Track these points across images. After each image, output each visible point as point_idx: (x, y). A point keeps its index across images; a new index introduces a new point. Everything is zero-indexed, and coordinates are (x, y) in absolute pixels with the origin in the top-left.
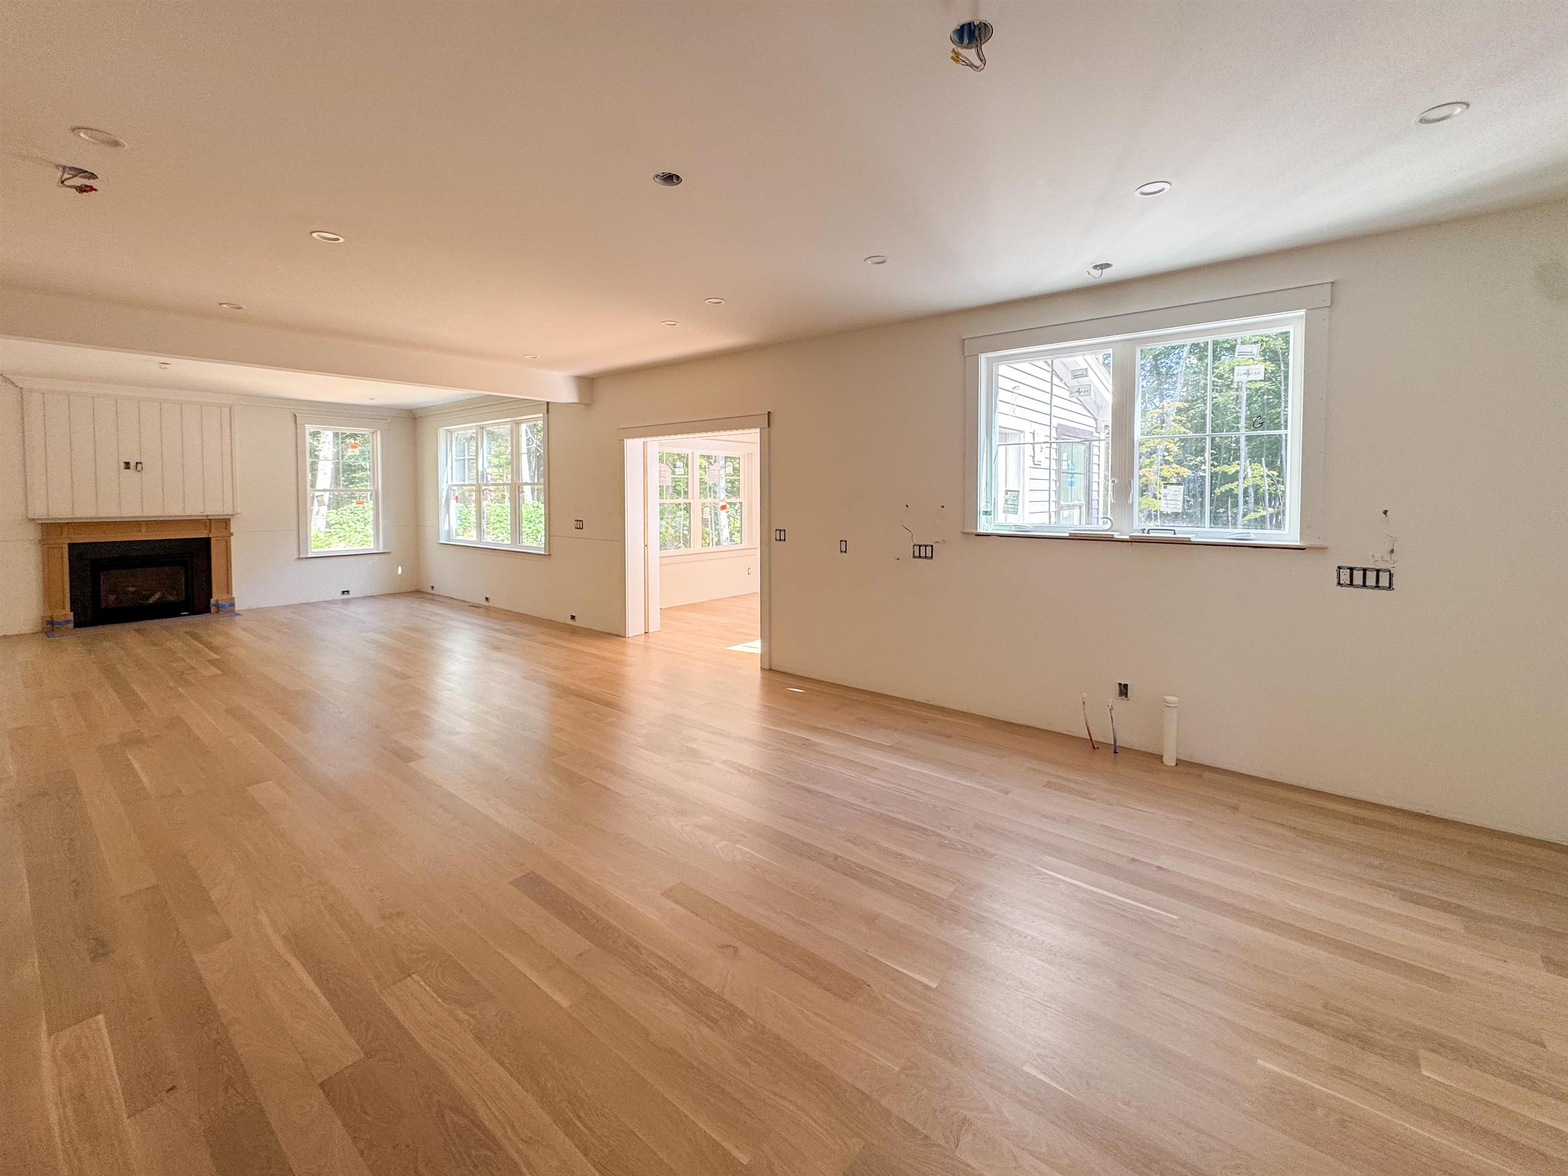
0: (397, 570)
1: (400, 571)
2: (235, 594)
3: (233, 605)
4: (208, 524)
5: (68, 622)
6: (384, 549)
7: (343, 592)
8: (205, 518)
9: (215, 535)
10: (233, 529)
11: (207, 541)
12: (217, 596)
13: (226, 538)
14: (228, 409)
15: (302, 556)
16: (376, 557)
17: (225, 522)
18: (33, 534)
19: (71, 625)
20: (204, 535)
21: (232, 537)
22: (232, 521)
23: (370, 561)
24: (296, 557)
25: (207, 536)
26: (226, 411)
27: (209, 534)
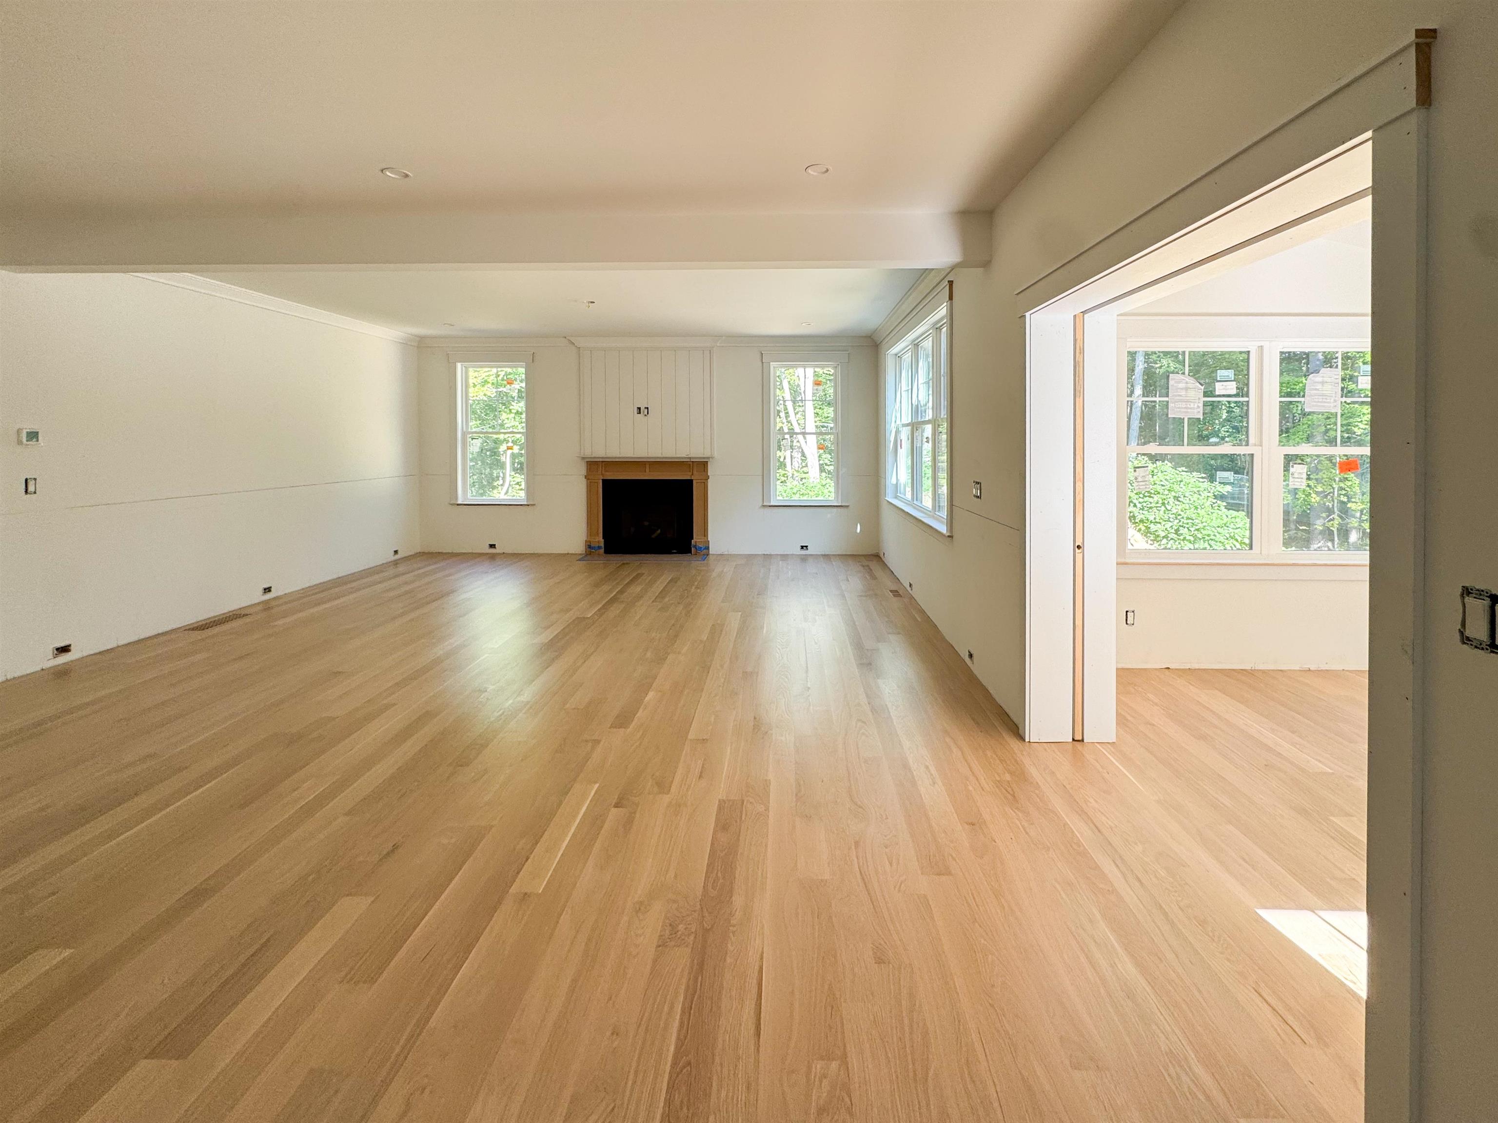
0: (857, 528)
1: (858, 530)
2: (710, 538)
3: (708, 548)
4: (691, 465)
5: (599, 548)
6: (842, 503)
7: (802, 547)
8: (689, 460)
9: (696, 477)
10: (710, 473)
11: (690, 482)
12: (697, 539)
13: (704, 481)
14: (708, 352)
15: (765, 504)
16: (835, 510)
17: (702, 465)
18: (583, 469)
19: (602, 551)
20: (686, 477)
21: (709, 480)
22: (709, 463)
23: (829, 514)
24: (761, 504)
25: (689, 478)
26: (707, 353)
27: (691, 477)
